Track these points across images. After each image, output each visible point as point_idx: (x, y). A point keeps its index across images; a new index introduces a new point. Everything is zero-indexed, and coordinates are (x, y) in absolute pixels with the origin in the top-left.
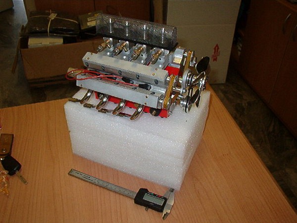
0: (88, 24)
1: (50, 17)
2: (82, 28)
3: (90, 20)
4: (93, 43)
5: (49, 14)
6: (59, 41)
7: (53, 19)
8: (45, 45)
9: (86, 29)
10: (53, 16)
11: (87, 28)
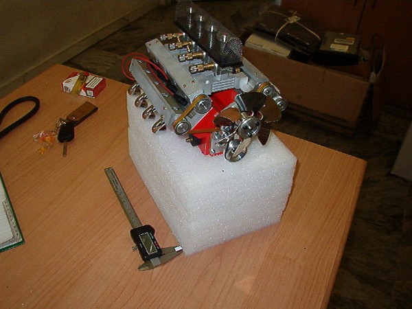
0: (332, 46)
1: (289, 19)
2: (321, 49)
3: (337, 42)
4: (325, 72)
5: (291, 15)
6: (284, 52)
7: (292, 22)
8: (265, 50)
9: (326, 51)
10: (293, 19)
11: (328, 50)
